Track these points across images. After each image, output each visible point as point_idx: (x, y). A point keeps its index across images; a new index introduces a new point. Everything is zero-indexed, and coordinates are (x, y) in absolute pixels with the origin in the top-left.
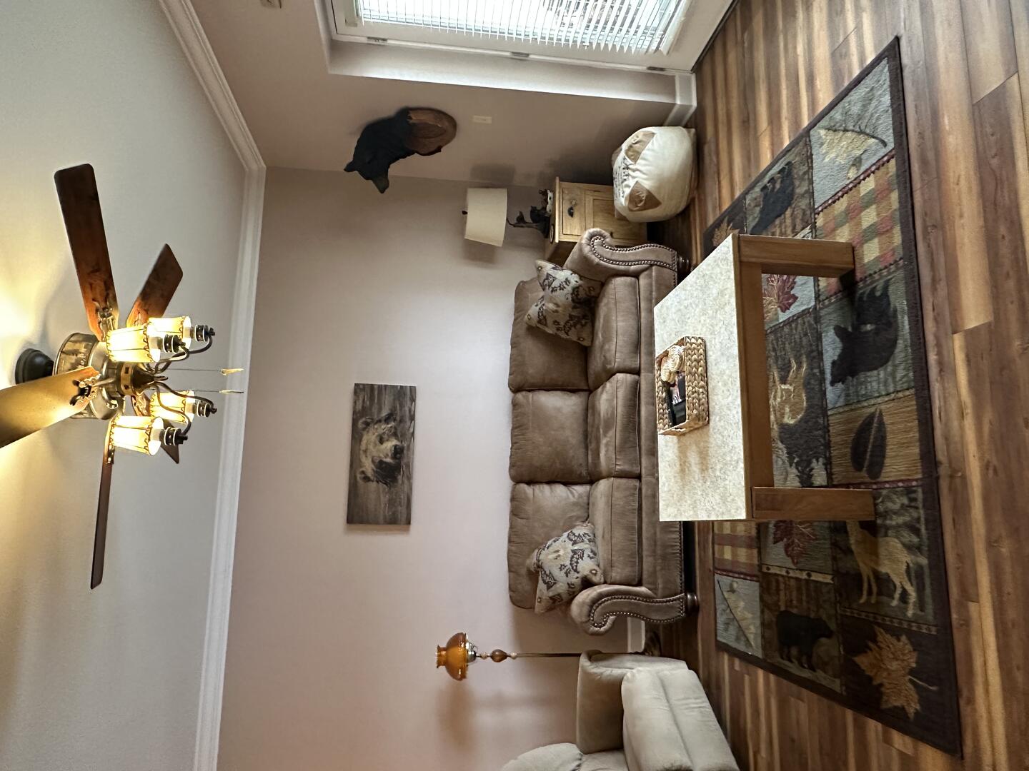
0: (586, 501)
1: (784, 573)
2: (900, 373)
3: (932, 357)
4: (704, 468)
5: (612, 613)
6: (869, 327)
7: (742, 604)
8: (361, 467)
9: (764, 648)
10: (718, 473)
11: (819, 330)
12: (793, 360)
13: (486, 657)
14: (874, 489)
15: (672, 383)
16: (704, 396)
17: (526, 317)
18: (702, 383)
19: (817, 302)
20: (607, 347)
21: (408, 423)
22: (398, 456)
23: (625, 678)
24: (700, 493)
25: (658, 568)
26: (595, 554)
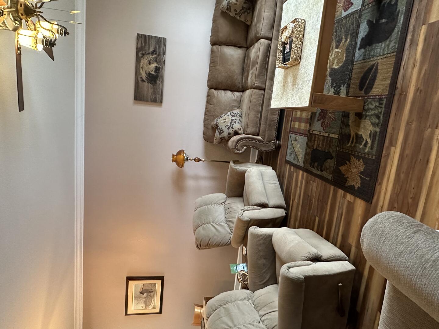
0: (240, 99)
1: (319, 134)
2: (392, 44)
3: (409, 37)
4: (294, 84)
5: (244, 146)
6: (384, 20)
7: (299, 146)
8: (140, 75)
9: (304, 163)
10: (300, 86)
11: (360, 21)
12: (344, 37)
13: (192, 160)
14: (366, 99)
15: (286, 43)
16: (300, 49)
17: (221, 6)
18: (300, 43)
19: (362, 7)
20: (258, 25)
21: (162, 55)
22: (157, 71)
23: (247, 171)
24: (290, 95)
25: (267, 130)
26: (241, 122)
